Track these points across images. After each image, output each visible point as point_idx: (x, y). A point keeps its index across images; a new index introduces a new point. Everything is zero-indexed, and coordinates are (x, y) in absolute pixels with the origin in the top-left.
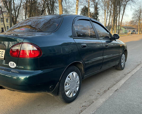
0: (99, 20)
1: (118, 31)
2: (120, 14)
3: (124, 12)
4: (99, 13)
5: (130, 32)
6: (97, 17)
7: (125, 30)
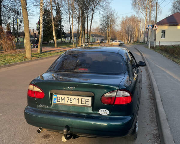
0: (63, 26)
1: (88, 40)
2: (89, 20)
3: (92, 18)
4: (62, 18)
5: (98, 41)
6: (60, 22)
7: (93, 39)
